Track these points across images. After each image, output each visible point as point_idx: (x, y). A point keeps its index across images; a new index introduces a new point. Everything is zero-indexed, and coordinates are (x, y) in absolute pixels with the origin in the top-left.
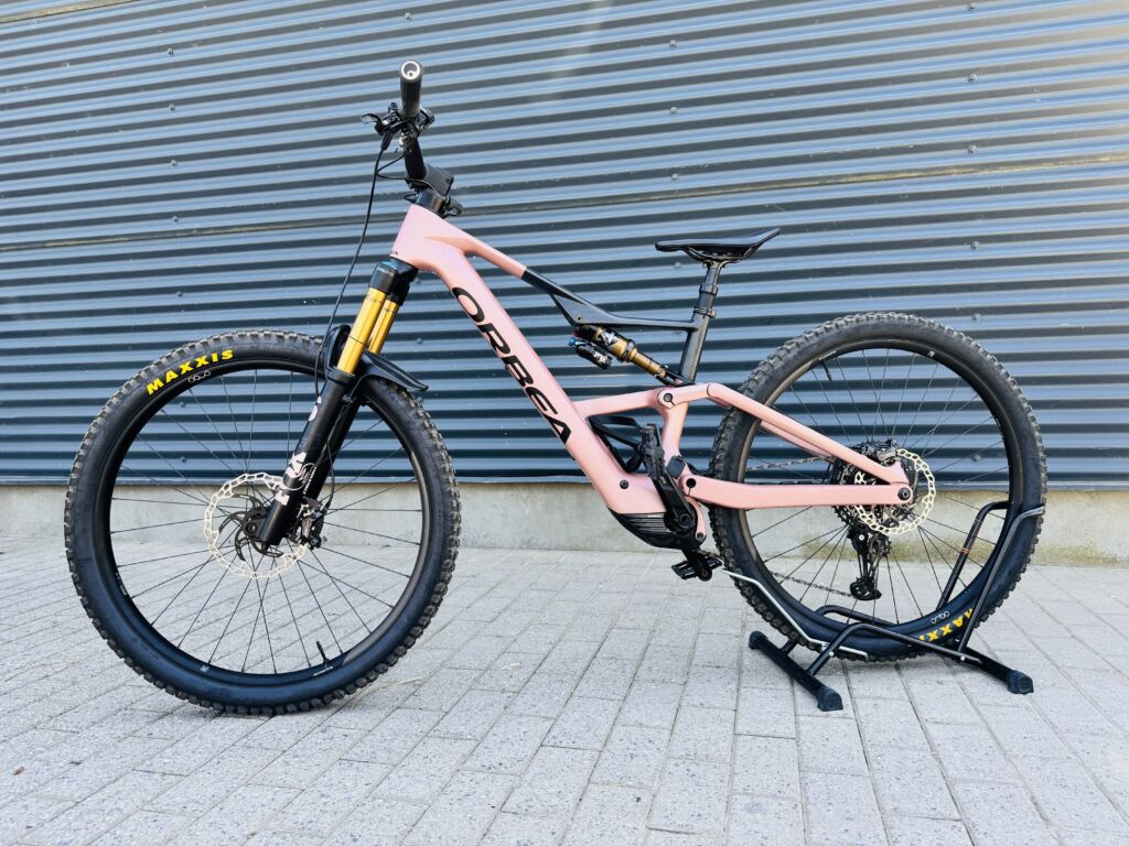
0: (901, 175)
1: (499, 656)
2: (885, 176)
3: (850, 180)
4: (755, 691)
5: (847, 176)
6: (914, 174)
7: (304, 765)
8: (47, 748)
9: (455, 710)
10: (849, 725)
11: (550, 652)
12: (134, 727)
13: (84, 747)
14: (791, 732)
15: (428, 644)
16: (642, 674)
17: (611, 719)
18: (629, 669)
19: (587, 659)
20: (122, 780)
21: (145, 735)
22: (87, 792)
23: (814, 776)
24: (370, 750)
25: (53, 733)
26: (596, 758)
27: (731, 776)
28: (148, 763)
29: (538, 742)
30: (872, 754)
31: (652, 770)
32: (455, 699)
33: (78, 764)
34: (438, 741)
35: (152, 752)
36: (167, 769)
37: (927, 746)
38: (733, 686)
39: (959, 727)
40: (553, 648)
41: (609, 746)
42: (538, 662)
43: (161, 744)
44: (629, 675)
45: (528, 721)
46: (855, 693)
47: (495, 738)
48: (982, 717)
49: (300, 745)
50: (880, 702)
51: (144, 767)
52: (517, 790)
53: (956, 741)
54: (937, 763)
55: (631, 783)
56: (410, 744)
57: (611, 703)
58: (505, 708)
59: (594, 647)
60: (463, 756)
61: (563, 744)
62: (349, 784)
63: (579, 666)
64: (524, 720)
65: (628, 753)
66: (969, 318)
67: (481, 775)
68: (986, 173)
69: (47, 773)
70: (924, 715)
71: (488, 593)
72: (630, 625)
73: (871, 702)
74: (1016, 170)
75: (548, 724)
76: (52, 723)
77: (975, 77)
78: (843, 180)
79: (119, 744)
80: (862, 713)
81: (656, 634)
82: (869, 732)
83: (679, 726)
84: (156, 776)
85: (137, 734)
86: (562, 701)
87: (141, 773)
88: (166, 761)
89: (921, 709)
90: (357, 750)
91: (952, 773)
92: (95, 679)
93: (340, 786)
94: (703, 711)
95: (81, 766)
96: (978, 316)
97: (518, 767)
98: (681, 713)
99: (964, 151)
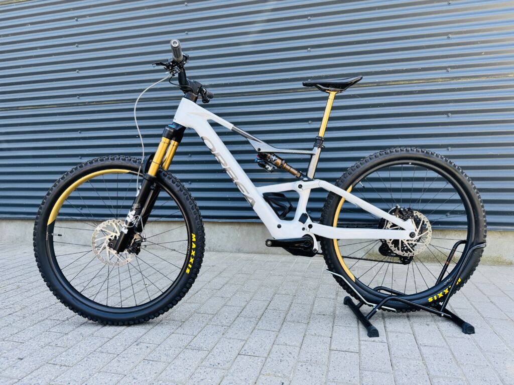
0: (415, 82)
1: (222, 307)
2: (407, 82)
3: (391, 83)
4: (341, 328)
5: (390, 82)
6: (421, 81)
7: (127, 362)
8: (8, 351)
9: (199, 335)
10: (384, 346)
11: (246, 306)
12: (50, 341)
13: (25, 351)
14: (356, 349)
15: (189, 301)
16: (288, 318)
17: (272, 341)
18: (282, 315)
19: (263, 310)
20: (41, 368)
21: (54, 345)
22: (24, 374)
23: (367, 373)
24: (158, 355)
25: (12, 343)
26: (264, 361)
27: (327, 372)
28: (54, 359)
29: (237, 352)
30: (394, 362)
31: (290, 368)
32: (200, 329)
33: (22, 359)
34: (191, 351)
35: (57, 354)
36: (63, 363)
37: (421, 358)
38: (331, 325)
39: (436, 348)
40: (247, 303)
41: (270, 355)
42: (239, 311)
43: (61, 350)
44: (282, 318)
45: (233, 342)
46: (388, 330)
47: (217, 350)
48: (447, 344)
49: (126, 352)
50: (400, 335)
51: (52, 362)
52: (226, 378)
53: (434, 356)
54: (425, 367)
55: (280, 375)
56: (177, 352)
57: (273, 333)
58: (223, 334)
59: (266, 304)
60: (202, 359)
61: (249, 354)
62: (147, 373)
63: (259, 313)
64: (232, 341)
65: (279, 359)
66: (445, 149)
67: (209, 369)
68: (455, 81)
69: (7, 364)
70: (420, 342)
71: (219, 274)
72: (284, 292)
73: (395, 335)
74: (469, 80)
75: (243, 343)
76: (11, 338)
77: (450, 36)
78: (388, 84)
79: (42, 350)
80: (390, 340)
81: (296, 297)
82: (393, 350)
83: (304, 345)
84: (57, 367)
85: (50, 344)
86: (250, 331)
87: (50, 365)
88: (63, 359)
89: (418, 338)
90: (153, 355)
91: (432, 372)
92: (34, 315)
93: (143, 373)
94: (316, 337)
95: (23, 360)
96: (450, 148)
97: (228, 365)
98: (305, 338)
99: (445, 71)
